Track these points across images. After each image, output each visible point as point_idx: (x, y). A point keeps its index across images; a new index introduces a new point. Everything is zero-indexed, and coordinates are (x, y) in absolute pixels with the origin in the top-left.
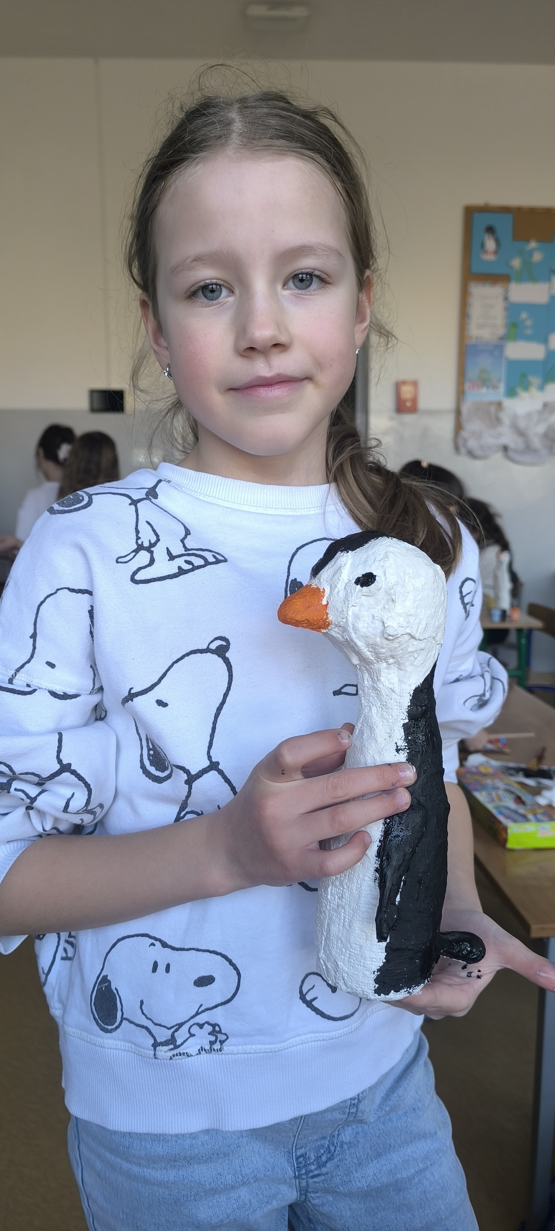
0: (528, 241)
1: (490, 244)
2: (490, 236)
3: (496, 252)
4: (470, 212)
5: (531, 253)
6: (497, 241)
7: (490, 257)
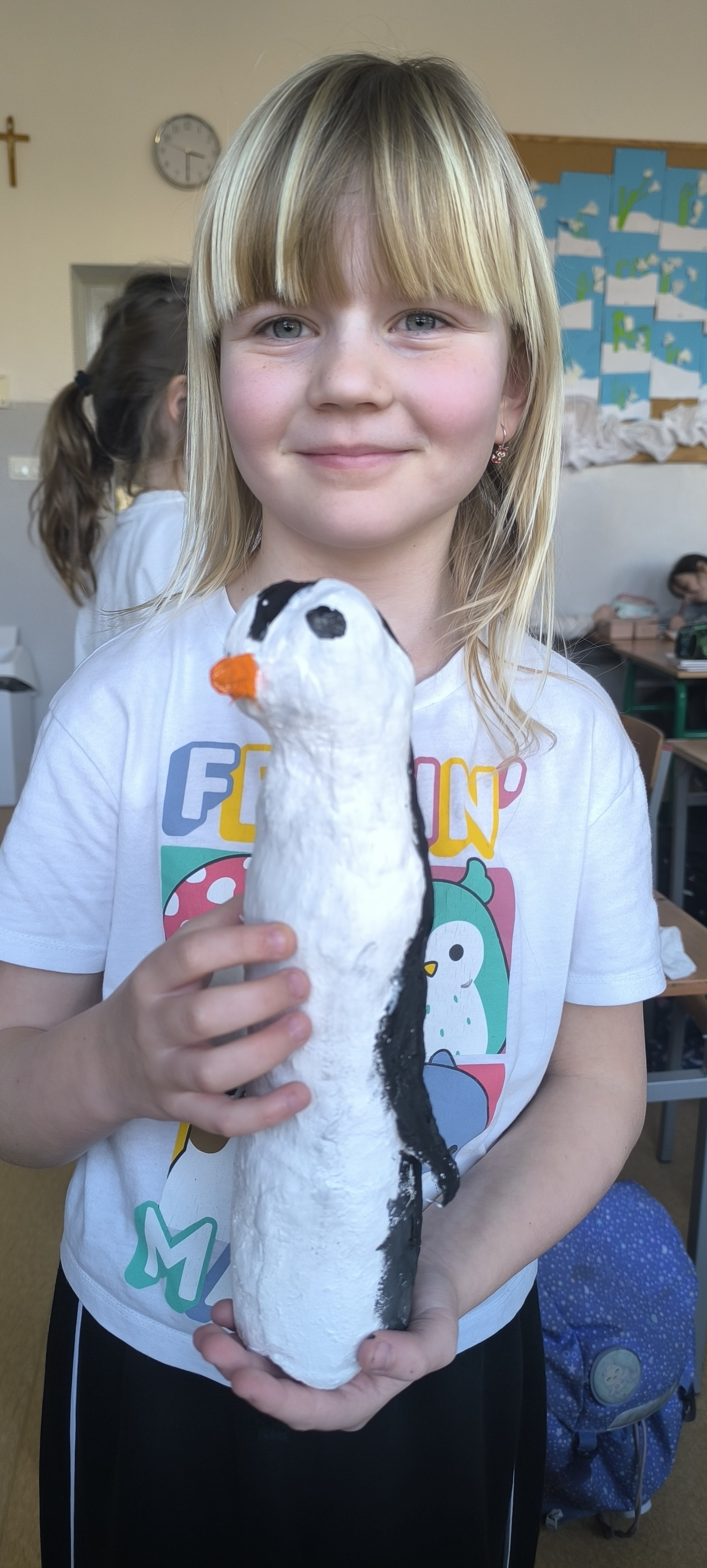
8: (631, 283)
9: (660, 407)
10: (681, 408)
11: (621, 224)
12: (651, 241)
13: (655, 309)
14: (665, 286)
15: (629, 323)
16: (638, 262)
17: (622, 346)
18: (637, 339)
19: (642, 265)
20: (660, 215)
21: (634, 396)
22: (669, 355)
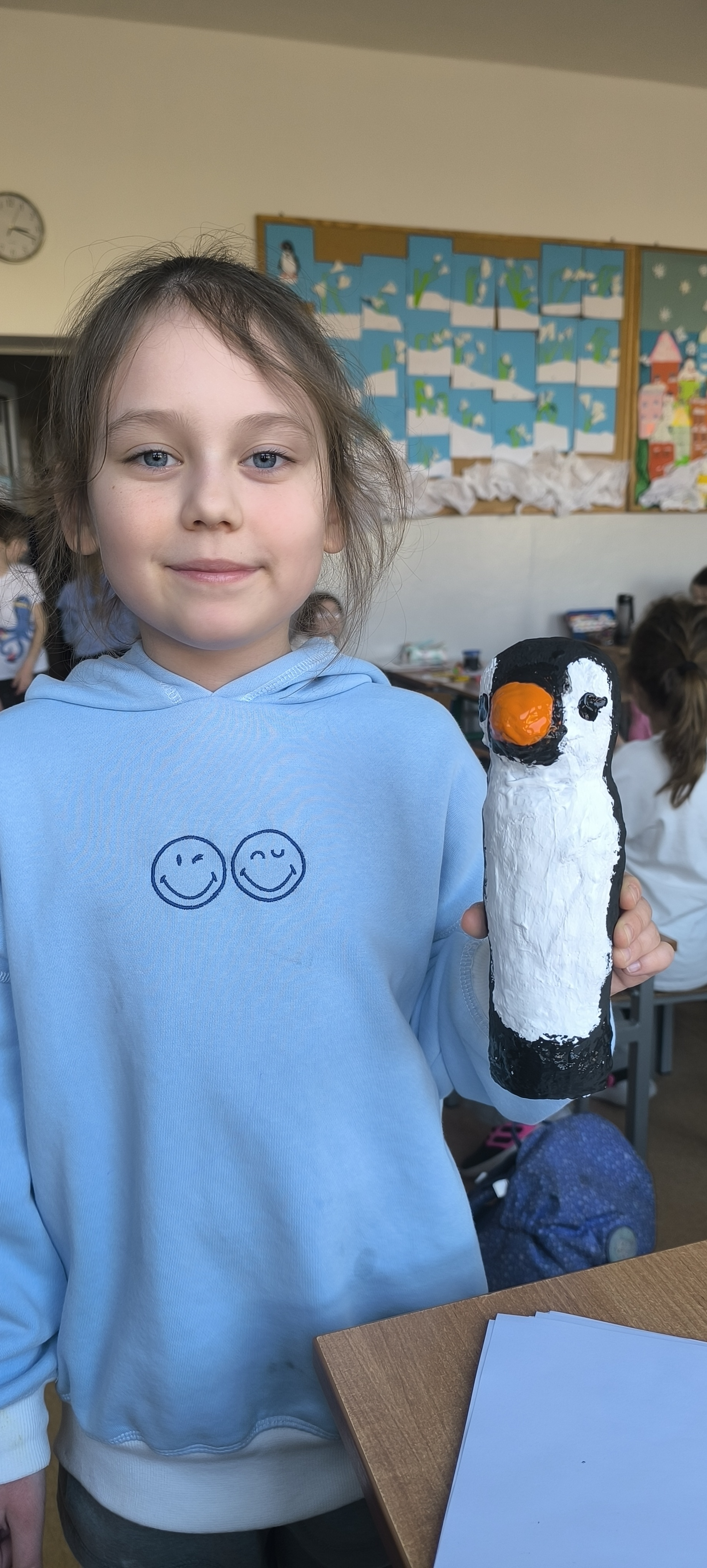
0: (333, 263)
1: (289, 265)
2: (288, 253)
3: (296, 274)
4: (262, 223)
5: (337, 277)
6: (296, 260)
8: (428, 354)
9: (461, 465)
10: (478, 466)
11: (417, 301)
12: (444, 318)
13: (450, 379)
14: (458, 358)
15: (429, 391)
16: (433, 336)
17: (424, 412)
18: (436, 405)
19: (438, 339)
20: (451, 294)
21: (437, 456)
22: (464, 419)
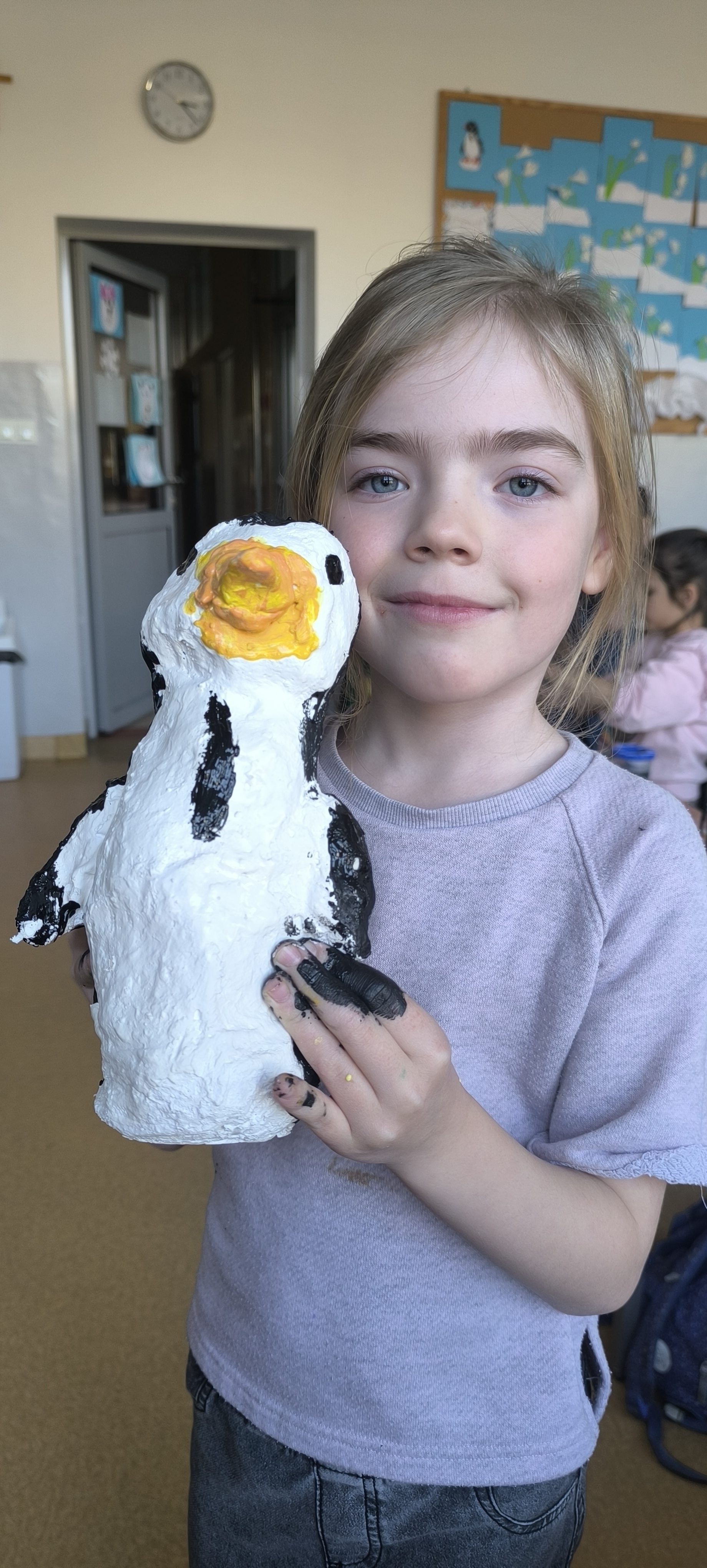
0: (519, 146)
1: (472, 148)
2: (472, 135)
3: (478, 160)
4: (446, 99)
5: (522, 164)
6: (480, 143)
7: (472, 167)
8: (617, 253)
10: (662, 381)
11: (609, 193)
12: (635, 212)
13: (637, 282)
14: (649, 258)
15: (616, 294)
16: (622, 232)
19: (628, 236)
20: (646, 184)
22: (651, 327)
